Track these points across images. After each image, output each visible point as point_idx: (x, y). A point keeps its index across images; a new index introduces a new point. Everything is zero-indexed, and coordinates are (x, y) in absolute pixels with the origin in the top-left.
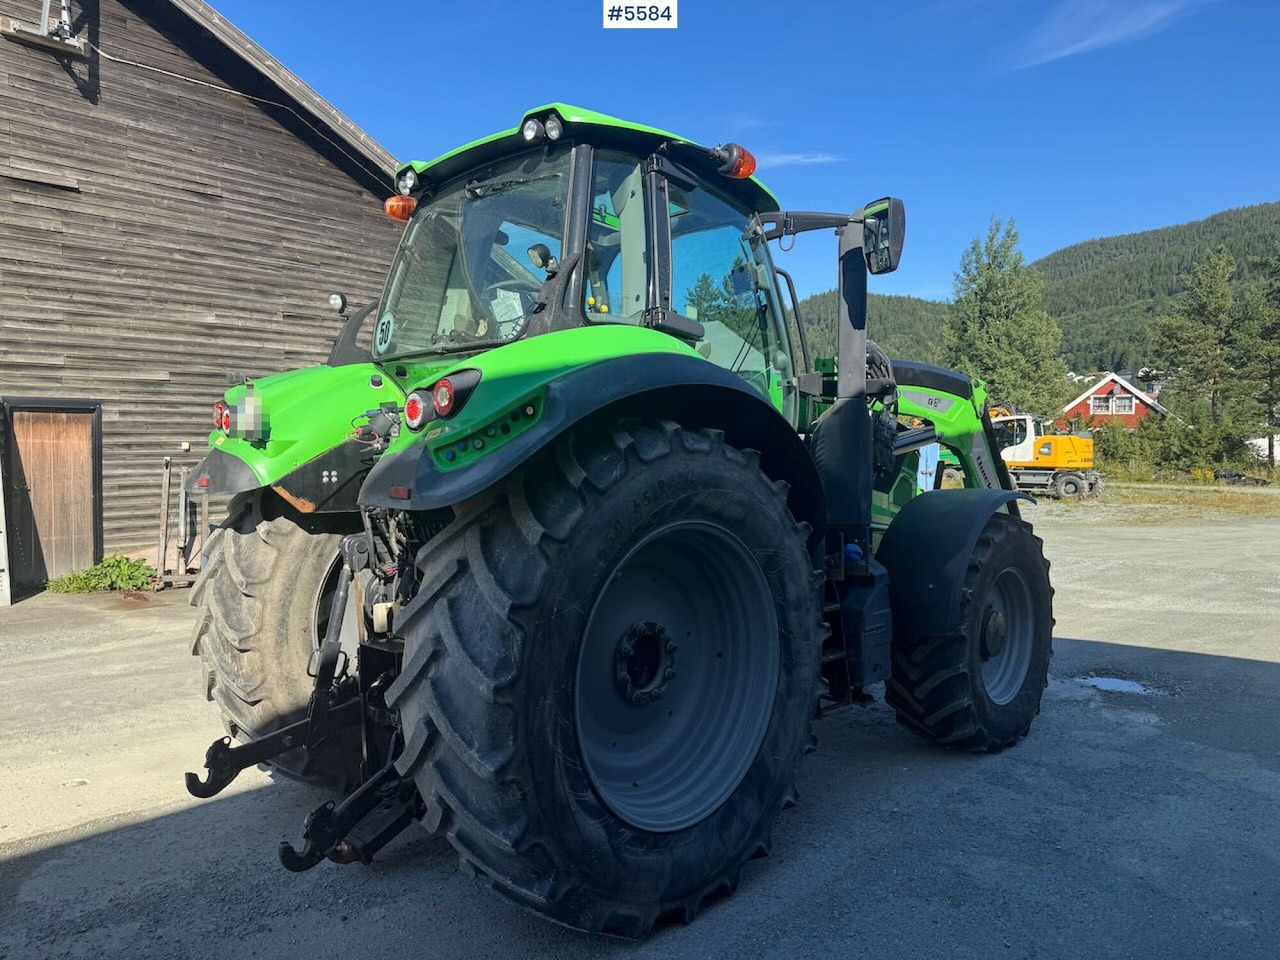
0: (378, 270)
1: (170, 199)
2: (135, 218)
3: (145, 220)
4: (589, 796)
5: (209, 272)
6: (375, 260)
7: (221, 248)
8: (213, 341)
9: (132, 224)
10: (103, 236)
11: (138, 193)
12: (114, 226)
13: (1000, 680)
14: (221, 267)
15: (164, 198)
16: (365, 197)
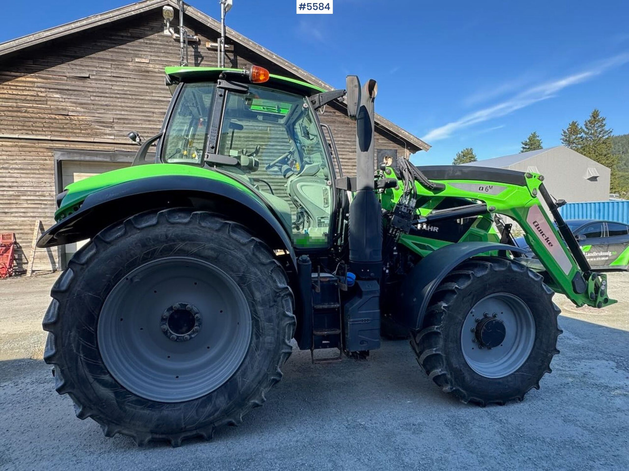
0: (342, 143)
1: (261, 126)
2: (250, 135)
3: (253, 135)
4: (106, 378)
5: (275, 151)
6: (341, 139)
7: (279, 142)
8: (277, 177)
9: (249, 137)
10: (240, 143)
11: (251, 126)
12: (243, 139)
13: (505, 362)
14: (279, 149)
15: (259, 126)
16: (337, 114)
